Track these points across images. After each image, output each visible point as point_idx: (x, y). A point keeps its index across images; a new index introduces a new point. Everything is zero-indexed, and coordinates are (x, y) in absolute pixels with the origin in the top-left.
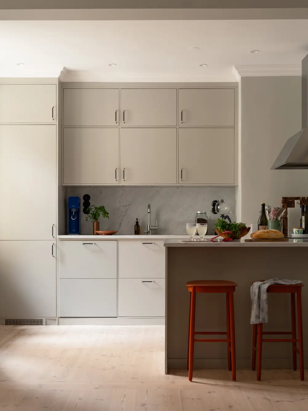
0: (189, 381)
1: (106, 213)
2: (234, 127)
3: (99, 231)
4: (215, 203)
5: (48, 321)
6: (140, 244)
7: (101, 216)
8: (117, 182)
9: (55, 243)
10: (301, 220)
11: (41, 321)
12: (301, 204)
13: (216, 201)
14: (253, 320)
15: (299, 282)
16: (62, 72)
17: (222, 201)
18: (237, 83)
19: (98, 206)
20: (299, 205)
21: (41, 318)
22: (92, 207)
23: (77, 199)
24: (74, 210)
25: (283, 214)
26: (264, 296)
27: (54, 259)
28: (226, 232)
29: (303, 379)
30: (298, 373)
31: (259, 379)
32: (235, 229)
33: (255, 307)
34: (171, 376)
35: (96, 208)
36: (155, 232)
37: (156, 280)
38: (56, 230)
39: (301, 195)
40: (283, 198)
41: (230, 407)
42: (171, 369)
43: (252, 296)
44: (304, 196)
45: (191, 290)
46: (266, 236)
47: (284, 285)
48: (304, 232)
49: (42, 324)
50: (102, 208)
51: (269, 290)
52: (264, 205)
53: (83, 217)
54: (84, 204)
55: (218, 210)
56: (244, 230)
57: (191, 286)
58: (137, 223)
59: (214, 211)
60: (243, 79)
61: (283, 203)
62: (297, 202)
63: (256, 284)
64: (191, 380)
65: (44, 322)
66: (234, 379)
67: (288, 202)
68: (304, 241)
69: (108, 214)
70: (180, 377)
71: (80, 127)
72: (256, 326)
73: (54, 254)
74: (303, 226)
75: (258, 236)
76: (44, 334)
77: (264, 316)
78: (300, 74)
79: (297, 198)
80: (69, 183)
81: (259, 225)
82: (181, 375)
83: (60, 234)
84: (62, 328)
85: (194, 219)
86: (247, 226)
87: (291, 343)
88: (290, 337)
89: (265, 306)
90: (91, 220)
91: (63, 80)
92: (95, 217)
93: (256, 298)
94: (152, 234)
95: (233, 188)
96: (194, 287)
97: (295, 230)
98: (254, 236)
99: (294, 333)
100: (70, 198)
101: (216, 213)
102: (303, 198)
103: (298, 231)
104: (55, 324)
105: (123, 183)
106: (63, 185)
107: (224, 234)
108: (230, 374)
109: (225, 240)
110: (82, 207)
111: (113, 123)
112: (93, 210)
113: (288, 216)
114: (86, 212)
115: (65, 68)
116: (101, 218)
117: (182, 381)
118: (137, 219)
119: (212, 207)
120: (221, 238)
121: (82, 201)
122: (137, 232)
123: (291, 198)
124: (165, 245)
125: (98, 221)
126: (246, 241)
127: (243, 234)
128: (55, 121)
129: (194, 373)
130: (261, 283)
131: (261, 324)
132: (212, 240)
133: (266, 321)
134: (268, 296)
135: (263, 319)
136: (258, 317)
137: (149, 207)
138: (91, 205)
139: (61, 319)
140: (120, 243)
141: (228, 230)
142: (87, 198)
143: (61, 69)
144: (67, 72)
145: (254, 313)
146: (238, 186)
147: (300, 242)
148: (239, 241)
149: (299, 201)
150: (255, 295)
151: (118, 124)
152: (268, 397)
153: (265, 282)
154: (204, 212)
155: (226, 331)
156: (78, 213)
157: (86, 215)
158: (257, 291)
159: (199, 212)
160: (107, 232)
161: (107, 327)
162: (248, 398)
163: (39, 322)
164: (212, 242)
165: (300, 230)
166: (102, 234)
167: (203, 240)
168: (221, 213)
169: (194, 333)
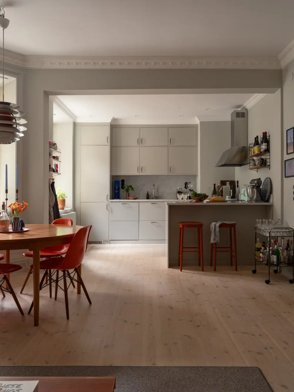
0: (180, 271)
1: (132, 189)
2: (196, 146)
3: (129, 197)
4: (186, 184)
5: (105, 242)
6: (150, 204)
7: (130, 190)
8: (139, 173)
9: (108, 204)
10: (230, 191)
11: (101, 242)
12: (230, 184)
13: (187, 183)
14: (212, 241)
15: (234, 222)
16: (112, 120)
17: (190, 183)
18: (197, 125)
19: (129, 185)
20: (229, 185)
21: (101, 241)
22: (126, 186)
23: (119, 182)
24: (117, 187)
25: (221, 188)
26: (217, 229)
27: (108, 211)
28: (197, 198)
29: (236, 270)
30: (234, 267)
31: (215, 270)
32: (201, 196)
33: (213, 234)
34: (171, 269)
35: (127, 186)
36: (157, 198)
37: (158, 222)
38: (109, 197)
39: (230, 180)
40: (221, 181)
41: (203, 284)
42: (171, 265)
43: (211, 229)
44: (231, 180)
45: (181, 226)
46: (217, 199)
47: (226, 224)
48: (232, 198)
49: (102, 244)
50: (131, 186)
51: (220, 226)
52: (215, 185)
53: (121, 191)
54: (122, 184)
55: (188, 187)
56: (205, 197)
57: (181, 225)
58: (148, 193)
59: (186, 187)
60: (201, 123)
61: (221, 183)
62: (228, 183)
63: (213, 224)
64: (181, 271)
65: (103, 242)
66: (203, 270)
67: (223, 183)
68: (232, 202)
69: (134, 189)
70: (175, 270)
71: (120, 147)
72: (212, 244)
73: (108, 209)
74: (231, 195)
75: (213, 200)
76: (103, 248)
77: (218, 239)
78: (230, 120)
79: (228, 181)
80: (115, 174)
81: (212, 194)
82: (175, 269)
83: (110, 199)
84: (112, 245)
85: (176, 191)
86: (207, 195)
87: (230, 253)
88: (229, 249)
89: (218, 234)
90: (125, 193)
91: (112, 124)
92: (127, 191)
93: (213, 230)
94: (155, 199)
95: (195, 176)
96: (183, 225)
97: (227, 197)
98: (211, 199)
99: (231, 247)
100: (115, 181)
101: (187, 188)
102: (230, 181)
103: (229, 197)
104: (108, 244)
105: (141, 174)
106: (112, 175)
107: (196, 199)
108: (201, 268)
109: (196, 202)
110: (121, 186)
111: (136, 144)
112: (126, 187)
113: (223, 190)
114: (123, 188)
115: (113, 118)
116: (130, 191)
117: (177, 271)
118: (148, 192)
119: (185, 186)
120: (194, 201)
121: (121, 183)
122: (148, 198)
123: (225, 181)
124: (168, 204)
125: (129, 192)
126: (207, 202)
127: (205, 199)
128: (108, 144)
129: (183, 267)
130: (216, 223)
131: (216, 243)
132: (190, 202)
133: (219, 242)
134: (219, 229)
135: (217, 241)
136: (214, 239)
137: (154, 185)
138: (125, 185)
139: (111, 241)
140: (141, 204)
141: (198, 197)
142: (123, 181)
143: (112, 118)
144: (114, 120)
145: (212, 237)
146: (197, 175)
147: (230, 203)
148: (203, 202)
149: (229, 182)
150: (213, 228)
151: (139, 145)
152: (221, 279)
153: (218, 222)
154: (181, 188)
155: (197, 247)
156: (119, 189)
157: (123, 190)
158: (214, 227)
159: (178, 188)
160: (133, 198)
161: (134, 245)
162: (212, 280)
163: (100, 243)
164: (190, 203)
165: (230, 197)
166: (131, 199)
167: (185, 202)
168: (189, 188)
169: (183, 248)
